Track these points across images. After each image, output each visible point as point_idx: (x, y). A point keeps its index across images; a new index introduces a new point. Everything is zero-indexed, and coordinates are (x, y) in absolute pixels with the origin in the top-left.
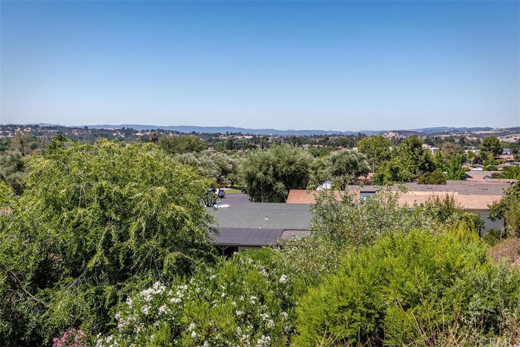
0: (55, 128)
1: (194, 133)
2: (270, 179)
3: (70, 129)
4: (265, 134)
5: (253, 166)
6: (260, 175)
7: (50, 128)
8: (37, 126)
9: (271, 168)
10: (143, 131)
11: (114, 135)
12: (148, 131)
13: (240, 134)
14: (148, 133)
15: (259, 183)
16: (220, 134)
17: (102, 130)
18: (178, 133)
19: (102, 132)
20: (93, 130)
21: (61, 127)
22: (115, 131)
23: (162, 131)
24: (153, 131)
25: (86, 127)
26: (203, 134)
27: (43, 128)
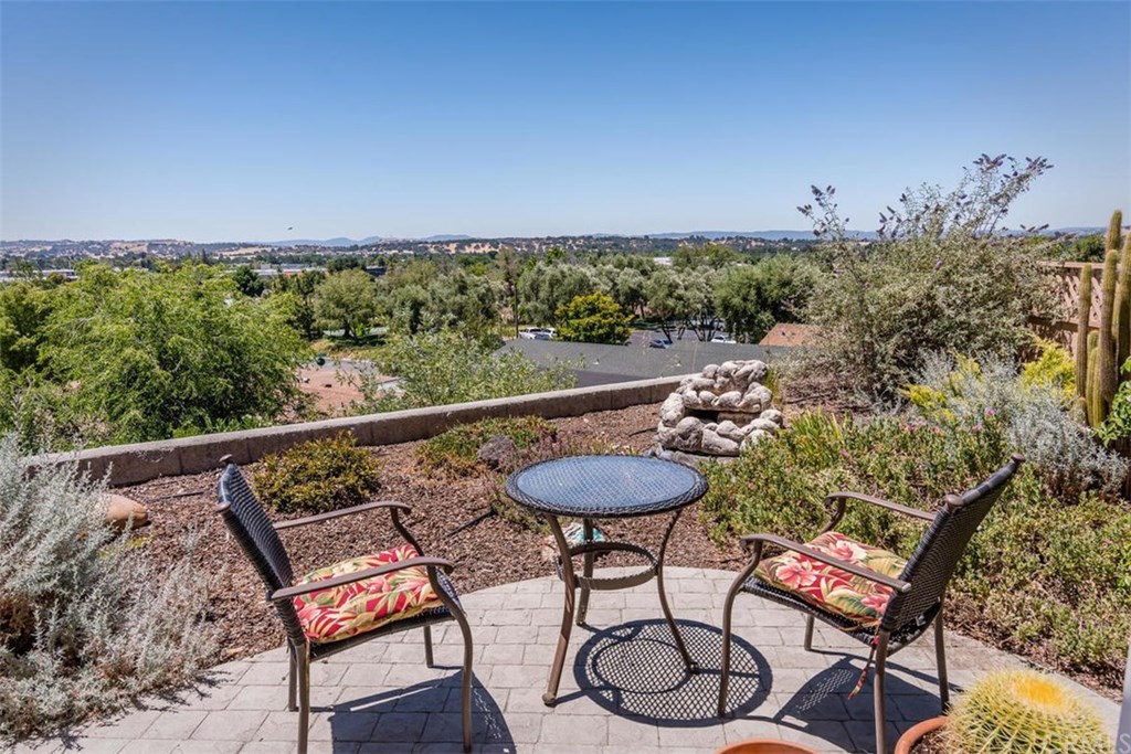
0: (610, 239)
2: (751, 307)
3: (627, 240)
6: (736, 301)
7: (606, 239)
8: (591, 237)
9: (753, 292)
10: (717, 240)
12: (723, 239)
14: (723, 242)
15: (736, 313)
17: (666, 240)
18: (763, 241)
19: (666, 243)
20: (655, 240)
21: (618, 238)
22: (681, 241)
23: (741, 238)
24: (729, 239)
25: (647, 237)
27: (597, 239)
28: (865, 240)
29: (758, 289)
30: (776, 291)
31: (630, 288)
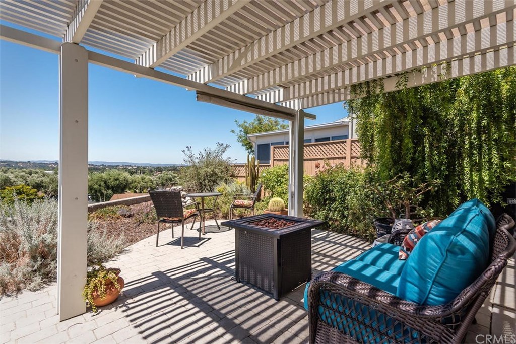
1: (103, 165)
2: (102, 189)
4: (144, 165)
5: (92, 182)
11: (50, 166)
13: (130, 166)
16: (119, 166)
17: (41, 163)
18: (93, 165)
20: (34, 163)
22: (50, 164)
26: (108, 166)
28: (135, 166)
29: (105, 182)
30: (113, 182)
31: (36, 183)
